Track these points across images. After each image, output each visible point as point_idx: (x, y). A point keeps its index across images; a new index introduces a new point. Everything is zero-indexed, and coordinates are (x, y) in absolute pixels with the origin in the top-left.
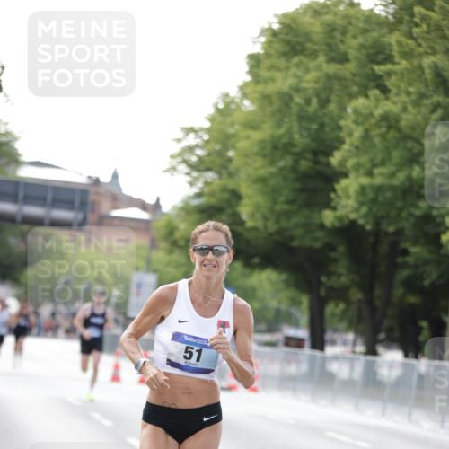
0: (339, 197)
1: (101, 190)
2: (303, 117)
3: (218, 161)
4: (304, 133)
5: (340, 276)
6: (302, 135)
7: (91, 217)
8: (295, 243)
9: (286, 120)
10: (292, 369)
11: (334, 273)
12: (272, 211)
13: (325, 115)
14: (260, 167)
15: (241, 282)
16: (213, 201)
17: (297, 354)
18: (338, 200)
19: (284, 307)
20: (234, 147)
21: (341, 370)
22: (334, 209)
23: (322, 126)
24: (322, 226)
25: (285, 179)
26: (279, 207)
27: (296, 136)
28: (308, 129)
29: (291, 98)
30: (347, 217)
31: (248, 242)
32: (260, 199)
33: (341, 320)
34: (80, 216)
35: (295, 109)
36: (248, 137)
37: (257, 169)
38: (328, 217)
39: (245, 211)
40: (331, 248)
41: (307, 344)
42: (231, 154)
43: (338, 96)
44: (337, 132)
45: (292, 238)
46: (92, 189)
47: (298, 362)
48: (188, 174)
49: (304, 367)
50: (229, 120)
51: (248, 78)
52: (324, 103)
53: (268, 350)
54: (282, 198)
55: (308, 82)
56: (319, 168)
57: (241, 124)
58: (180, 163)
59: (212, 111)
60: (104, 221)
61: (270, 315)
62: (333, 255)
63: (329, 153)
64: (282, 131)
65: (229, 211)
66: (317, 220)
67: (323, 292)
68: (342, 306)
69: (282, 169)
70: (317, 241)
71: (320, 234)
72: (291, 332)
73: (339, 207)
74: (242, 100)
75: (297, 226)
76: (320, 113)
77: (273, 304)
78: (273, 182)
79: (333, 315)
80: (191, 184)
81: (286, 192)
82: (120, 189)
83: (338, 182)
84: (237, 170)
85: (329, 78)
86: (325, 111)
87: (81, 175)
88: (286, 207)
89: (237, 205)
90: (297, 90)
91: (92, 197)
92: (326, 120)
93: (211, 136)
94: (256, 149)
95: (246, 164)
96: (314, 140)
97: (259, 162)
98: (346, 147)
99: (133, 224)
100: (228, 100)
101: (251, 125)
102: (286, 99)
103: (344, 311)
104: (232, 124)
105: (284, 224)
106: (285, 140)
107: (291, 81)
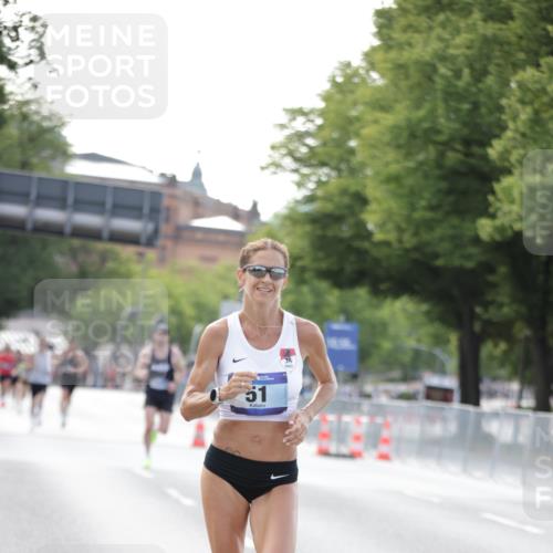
0: (499, 200)
1: (178, 192)
2: (451, 95)
3: (336, 153)
4: (453, 116)
5: (501, 306)
6: (448, 119)
7: (165, 229)
8: (440, 262)
9: (428, 98)
10: (437, 430)
11: (492, 303)
12: (409, 219)
13: (480, 91)
14: (393, 162)
15: (368, 314)
16: (329, 207)
17: (443, 409)
18: (498, 204)
19: (424, 347)
20: (357, 135)
21: (502, 431)
22: (493, 216)
23: (476, 106)
24: (477, 240)
25: (426, 176)
26: (417, 215)
27: (442, 120)
28: (457, 111)
29: (434, 69)
30: (511, 227)
31: (377, 261)
32: (393, 204)
33: (502, 365)
34: (150, 227)
35: (439, 83)
36: (376, 122)
37: (387, 164)
38: (485, 227)
39: (371, 219)
40: (489, 268)
41: (457, 396)
42: (353, 143)
43: (498, 65)
44: (498, 115)
45: (436, 256)
46: (166, 191)
47: (444, 420)
48: (296, 171)
49: (453, 427)
50: (350, 98)
51: (376, 42)
52: (480, 75)
53: (403, 404)
54: (423, 203)
55: (457, 47)
56: (473, 161)
57: (366, 104)
58: (285, 155)
59: (327, 86)
60: (183, 234)
61: (407, 358)
62: (491, 278)
63: (486, 143)
64: (421, 113)
65: (351, 221)
66: (470, 233)
67: (477, 327)
68: (503, 346)
69: (421, 164)
70: (469, 260)
71: (473, 250)
72: (435, 380)
73: (499, 214)
74: (368, 71)
75: (442, 239)
76: (474, 89)
77: (411, 343)
78: (409, 181)
79: (491, 357)
80: (300, 185)
81: (427, 195)
82: (204, 190)
83: (498, 180)
84: (363, 165)
85: (486, 41)
86: (480, 86)
87: (151, 172)
88: (429, 215)
89: (362, 211)
90: (443, 58)
91: (166, 202)
92: (482, 99)
93: (325, 119)
94: (387, 138)
95: (374, 157)
96: (465, 124)
97: (391, 155)
98: (509, 134)
99: (221, 238)
100: (349, 71)
101: (381, 105)
102: (428, 71)
103: (506, 353)
104: (355, 104)
105: (426, 236)
106: (426, 125)
107: (435, 45)
